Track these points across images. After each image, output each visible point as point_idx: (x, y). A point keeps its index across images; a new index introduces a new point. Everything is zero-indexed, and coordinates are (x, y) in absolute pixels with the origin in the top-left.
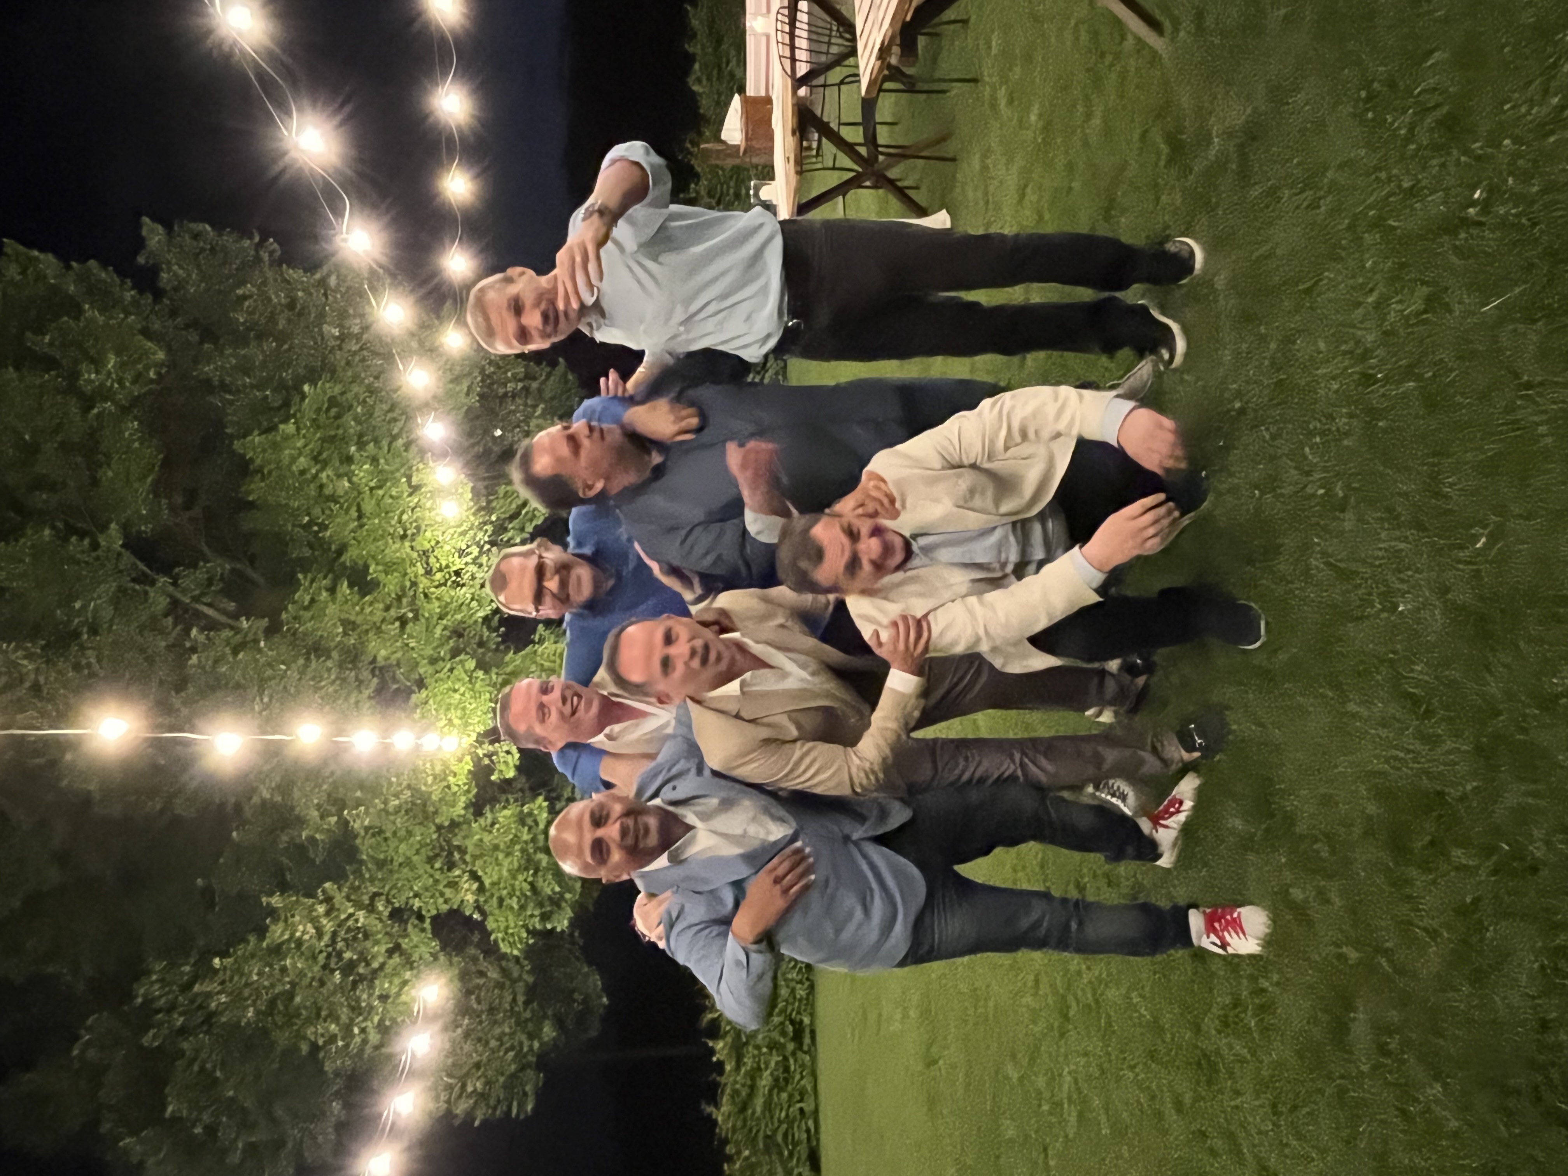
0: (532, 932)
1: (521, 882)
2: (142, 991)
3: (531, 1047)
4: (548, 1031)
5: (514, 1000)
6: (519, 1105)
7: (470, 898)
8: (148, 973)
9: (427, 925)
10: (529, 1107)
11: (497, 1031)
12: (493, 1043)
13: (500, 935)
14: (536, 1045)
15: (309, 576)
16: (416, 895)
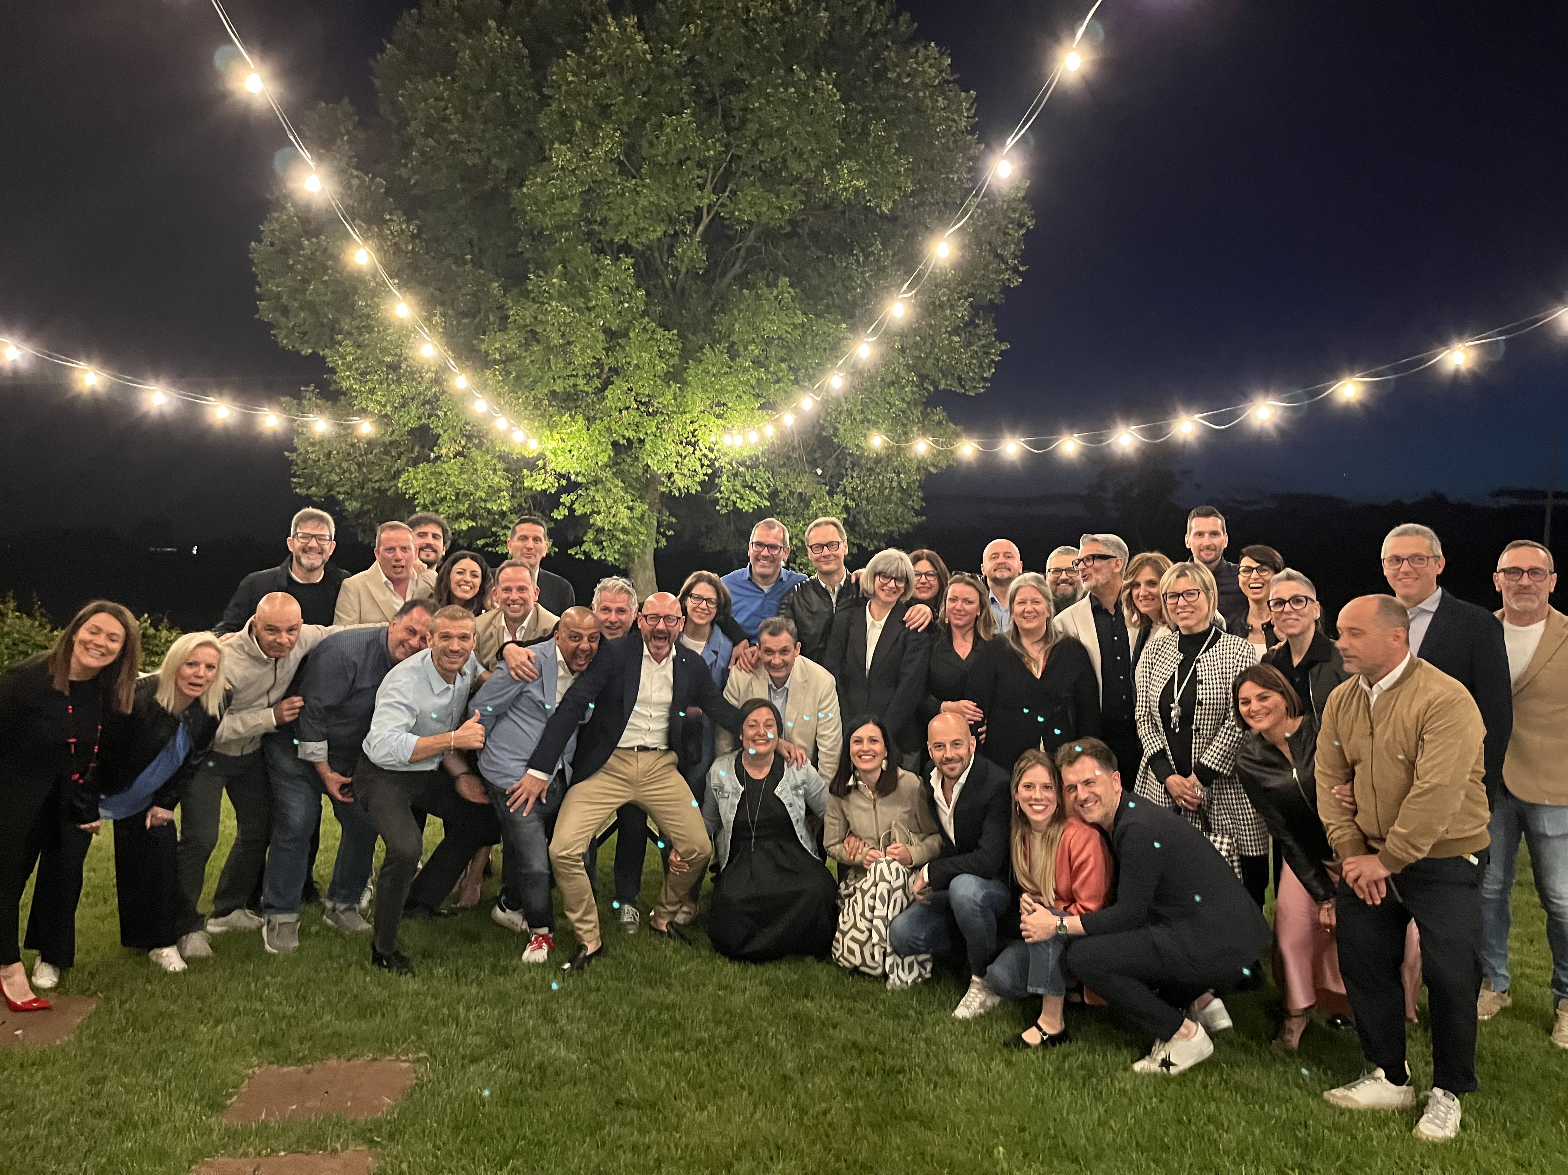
0: (413, 498)
1: (448, 491)
2: (395, 218)
3: (339, 493)
4: (352, 506)
5: (376, 481)
6: (299, 484)
7: (444, 451)
8: (408, 221)
9: (424, 421)
10: (297, 490)
11: (354, 467)
12: (345, 465)
13: (412, 474)
14: (341, 497)
15: (676, 338)
16: (446, 414)
